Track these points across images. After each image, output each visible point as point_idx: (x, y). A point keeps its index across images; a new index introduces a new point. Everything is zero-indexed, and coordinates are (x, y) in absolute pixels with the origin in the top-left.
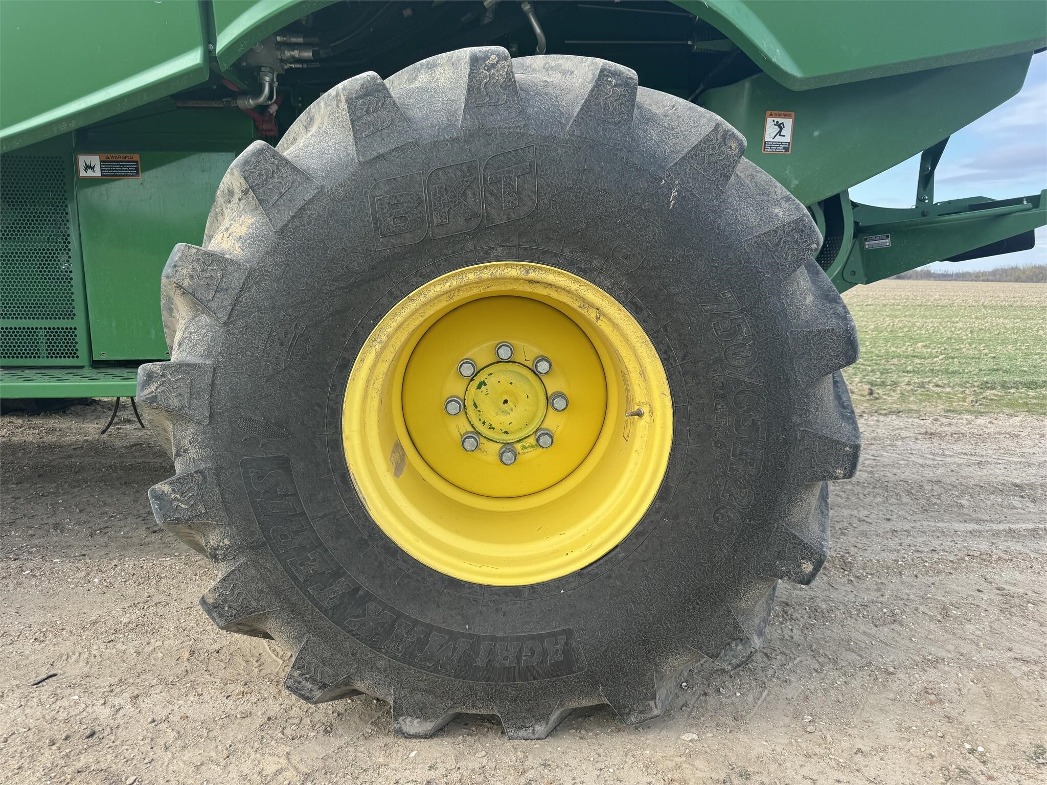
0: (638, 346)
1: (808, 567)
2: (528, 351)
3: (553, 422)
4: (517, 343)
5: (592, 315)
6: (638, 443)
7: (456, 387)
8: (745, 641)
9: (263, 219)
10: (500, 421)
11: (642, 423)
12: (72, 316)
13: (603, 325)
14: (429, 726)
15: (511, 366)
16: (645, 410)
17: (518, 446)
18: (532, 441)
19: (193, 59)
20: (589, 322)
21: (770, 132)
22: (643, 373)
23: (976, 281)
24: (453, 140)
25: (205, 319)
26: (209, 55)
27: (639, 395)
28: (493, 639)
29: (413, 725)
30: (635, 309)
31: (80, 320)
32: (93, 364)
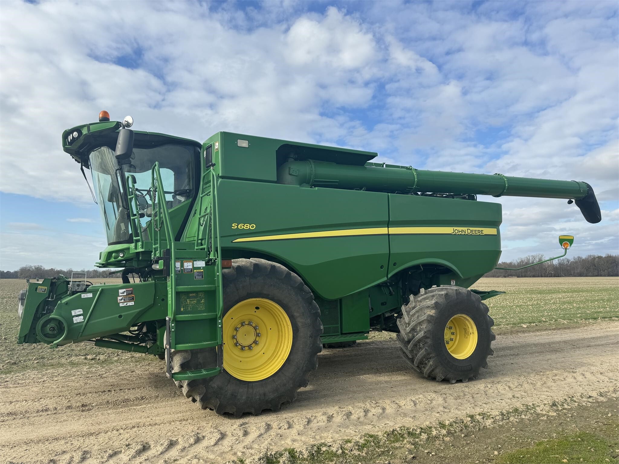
0: (472, 324)
2: (449, 326)
3: (453, 337)
6: (471, 338)
10: (446, 337)
11: (472, 335)
12: (336, 324)
13: (467, 321)
16: (472, 333)
17: (448, 341)
18: (450, 340)
19: (385, 279)
20: (464, 321)
22: (472, 328)
26: (388, 278)
27: (471, 331)
28: (461, 366)
31: (339, 325)
32: (342, 334)
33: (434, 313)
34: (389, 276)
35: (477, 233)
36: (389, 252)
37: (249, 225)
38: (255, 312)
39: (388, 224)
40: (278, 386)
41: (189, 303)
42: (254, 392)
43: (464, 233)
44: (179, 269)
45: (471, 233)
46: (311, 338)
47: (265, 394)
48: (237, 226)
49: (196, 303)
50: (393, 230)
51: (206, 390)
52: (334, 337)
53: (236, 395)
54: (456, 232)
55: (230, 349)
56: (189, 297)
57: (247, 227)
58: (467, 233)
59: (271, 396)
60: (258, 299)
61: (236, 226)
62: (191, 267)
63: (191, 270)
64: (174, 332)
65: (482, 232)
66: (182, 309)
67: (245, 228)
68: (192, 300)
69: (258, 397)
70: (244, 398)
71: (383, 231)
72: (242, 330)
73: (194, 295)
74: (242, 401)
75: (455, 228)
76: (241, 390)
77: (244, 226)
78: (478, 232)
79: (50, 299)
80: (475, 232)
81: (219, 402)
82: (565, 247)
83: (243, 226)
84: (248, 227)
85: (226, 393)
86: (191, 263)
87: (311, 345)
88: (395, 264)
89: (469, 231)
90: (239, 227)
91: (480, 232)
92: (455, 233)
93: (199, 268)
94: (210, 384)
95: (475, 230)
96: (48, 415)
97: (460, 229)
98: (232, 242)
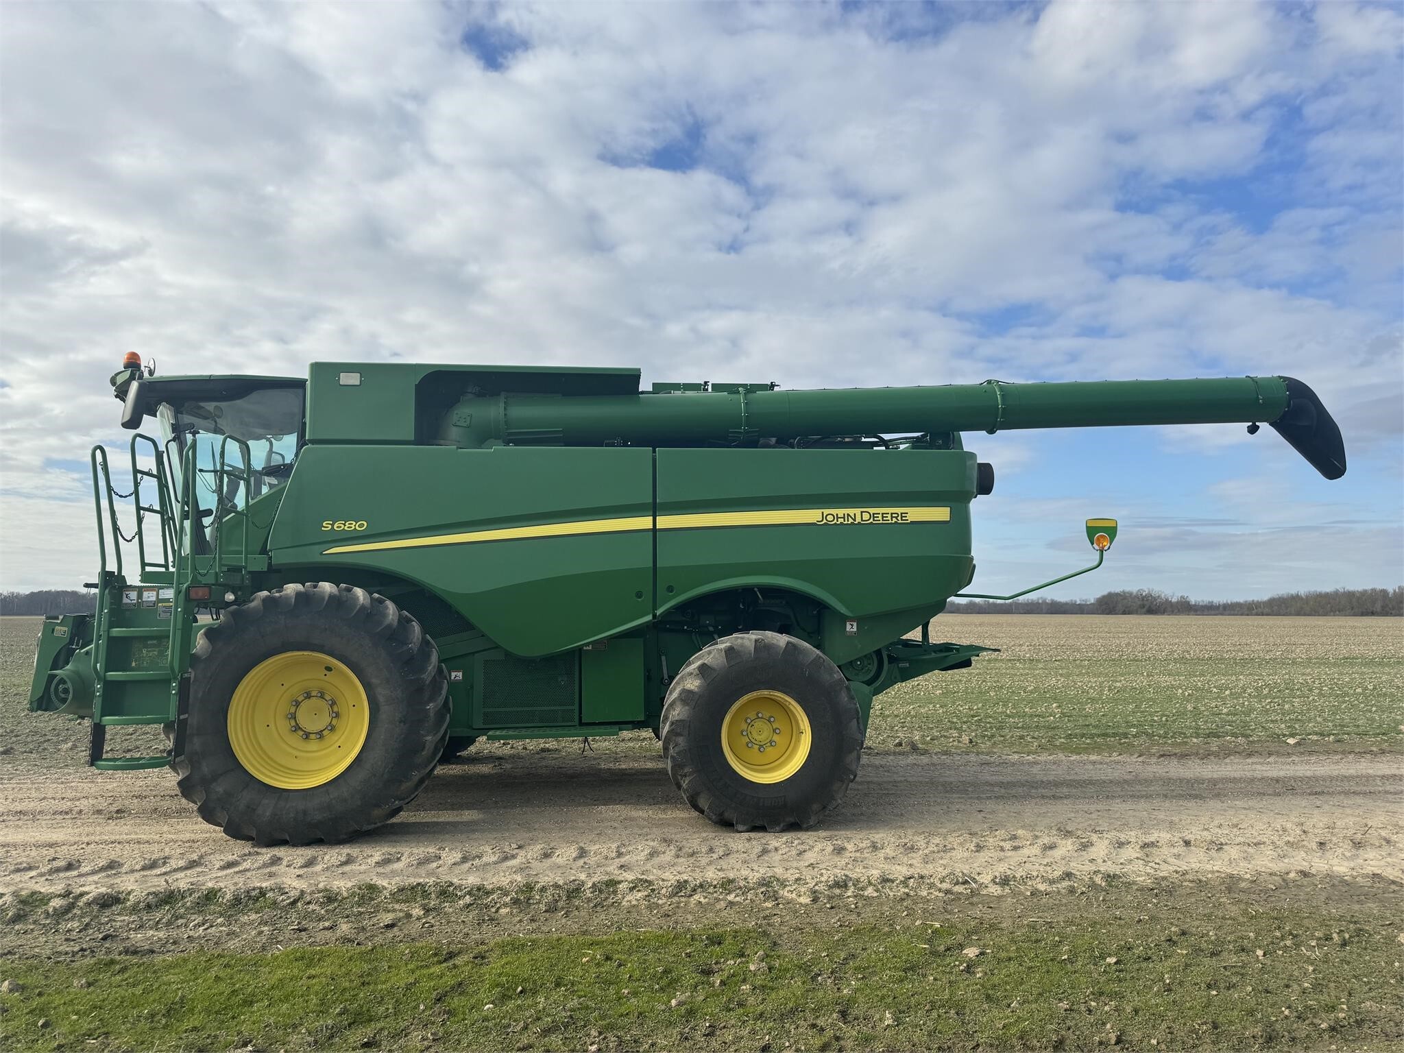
0: (800, 712)
1: (852, 777)
2: (767, 715)
3: (776, 738)
4: (764, 713)
5: (787, 704)
6: (802, 742)
7: (744, 726)
8: (835, 800)
9: (703, 681)
10: (759, 738)
11: (803, 735)
12: (573, 704)
13: (790, 706)
14: (745, 828)
15: (762, 720)
16: (804, 731)
17: (764, 746)
18: (769, 744)
19: (649, 618)
20: (787, 706)
21: (848, 628)
22: (802, 721)
23: (1248, 615)
24: (751, 661)
25: (687, 708)
26: (654, 616)
27: (802, 727)
28: (764, 798)
29: (740, 828)
30: (799, 703)
31: (576, 707)
32: (581, 724)
33: (699, 687)
34: (658, 612)
35: (889, 518)
36: (651, 565)
37: (354, 523)
38: (325, 675)
39: (655, 510)
40: (333, 801)
41: (145, 655)
42: (287, 807)
43: (851, 520)
44: (135, 602)
45: (871, 520)
46: (402, 724)
47: (305, 812)
48: (333, 525)
49: (156, 656)
50: (664, 522)
51: (207, 795)
52: (554, 729)
53: (255, 807)
54: (830, 518)
55: (279, 734)
56: (146, 646)
57: (351, 526)
58: (858, 520)
59: (318, 817)
60: (306, 653)
61: (330, 526)
62: (154, 599)
63: (154, 604)
64: (101, 698)
65: (902, 517)
66: (134, 664)
67: (346, 528)
68: (150, 651)
69: (292, 815)
70: (268, 814)
71: (645, 522)
72: (305, 705)
73: (155, 642)
74: (264, 820)
75: (826, 512)
76: (266, 801)
77: (345, 525)
78: (892, 517)
79: (74, 647)
80: (883, 517)
81: (227, 817)
82: (1099, 546)
83: (343, 526)
84: (353, 526)
85: (238, 803)
86: (155, 593)
87: (403, 736)
88: (670, 589)
89: (866, 516)
90: (335, 528)
91: (896, 518)
92: (825, 521)
93: (168, 600)
94: (212, 787)
95: (885, 513)
96: (64, 819)
97: (841, 512)
98: (321, 554)
